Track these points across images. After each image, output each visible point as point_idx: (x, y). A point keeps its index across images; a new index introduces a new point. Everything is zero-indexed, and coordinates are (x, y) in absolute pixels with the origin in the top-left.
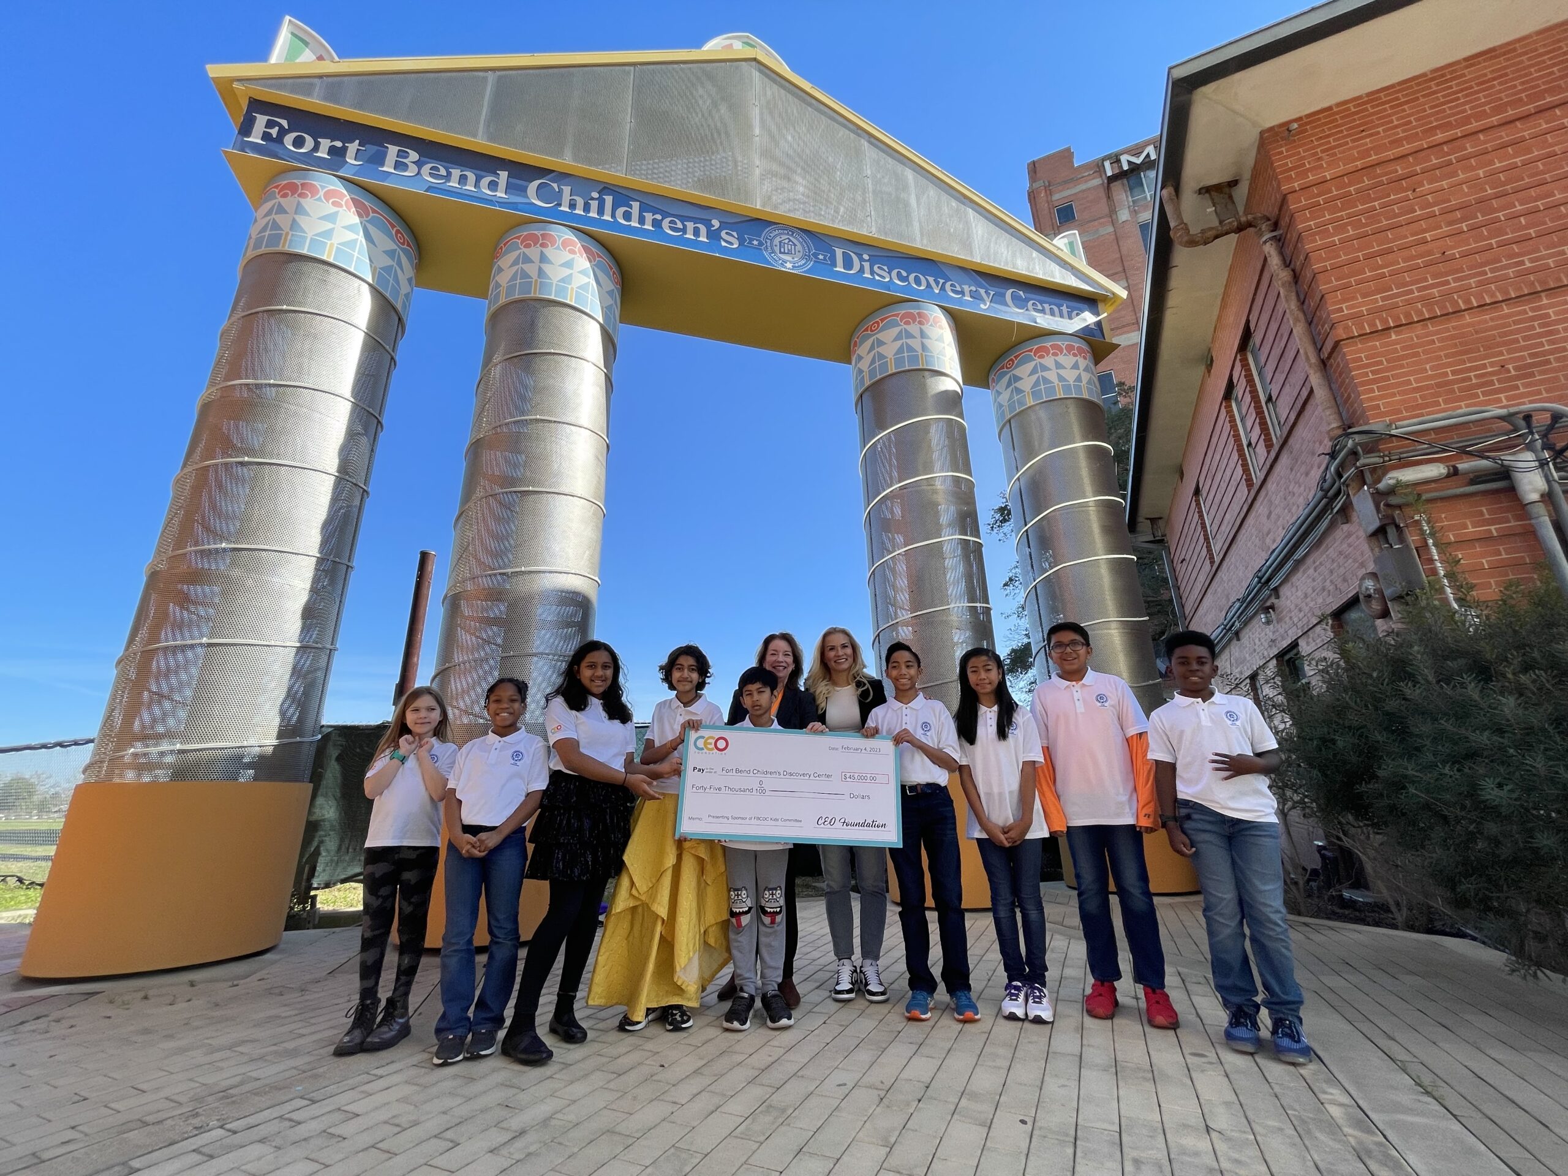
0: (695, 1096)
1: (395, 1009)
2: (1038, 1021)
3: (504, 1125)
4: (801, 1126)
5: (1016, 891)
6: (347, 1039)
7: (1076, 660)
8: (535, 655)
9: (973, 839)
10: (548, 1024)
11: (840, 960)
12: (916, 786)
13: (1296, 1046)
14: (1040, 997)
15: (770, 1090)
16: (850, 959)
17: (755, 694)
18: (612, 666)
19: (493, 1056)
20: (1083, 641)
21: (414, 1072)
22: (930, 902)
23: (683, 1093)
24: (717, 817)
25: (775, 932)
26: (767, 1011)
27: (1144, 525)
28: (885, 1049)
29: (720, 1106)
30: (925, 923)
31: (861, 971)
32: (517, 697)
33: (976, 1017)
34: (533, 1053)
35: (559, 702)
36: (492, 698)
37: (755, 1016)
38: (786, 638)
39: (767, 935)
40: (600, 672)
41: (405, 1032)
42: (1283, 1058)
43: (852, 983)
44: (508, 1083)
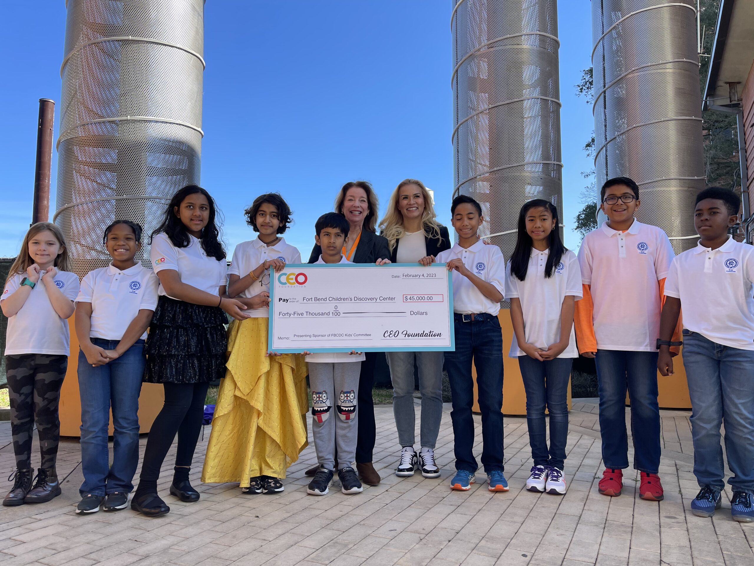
0: (280, 536)
1: (46, 476)
2: (553, 492)
3: (134, 551)
4: (357, 555)
5: (547, 399)
6: (11, 495)
7: (625, 212)
8: (148, 199)
9: (515, 357)
10: (169, 489)
11: (403, 447)
12: (471, 315)
13: (747, 510)
14: (557, 477)
15: (338, 533)
16: (412, 446)
17: (333, 236)
18: (208, 208)
19: (126, 509)
20: (633, 194)
21: (64, 518)
22: (476, 407)
23: (271, 535)
24: (302, 336)
25: (349, 426)
26: (342, 481)
27: (723, 89)
28: (430, 508)
29: (298, 542)
30: (471, 422)
31: (420, 456)
32: (132, 236)
33: (505, 488)
34: (155, 508)
35: (163, 238)
36: (110, 236)
37: (333, 485)
38: (363, 186)
39: (343, 429)
40: (198, 212)
41: (56, 492)
42: (735, 518)
43: (412, 464)
44: (137, 526)
